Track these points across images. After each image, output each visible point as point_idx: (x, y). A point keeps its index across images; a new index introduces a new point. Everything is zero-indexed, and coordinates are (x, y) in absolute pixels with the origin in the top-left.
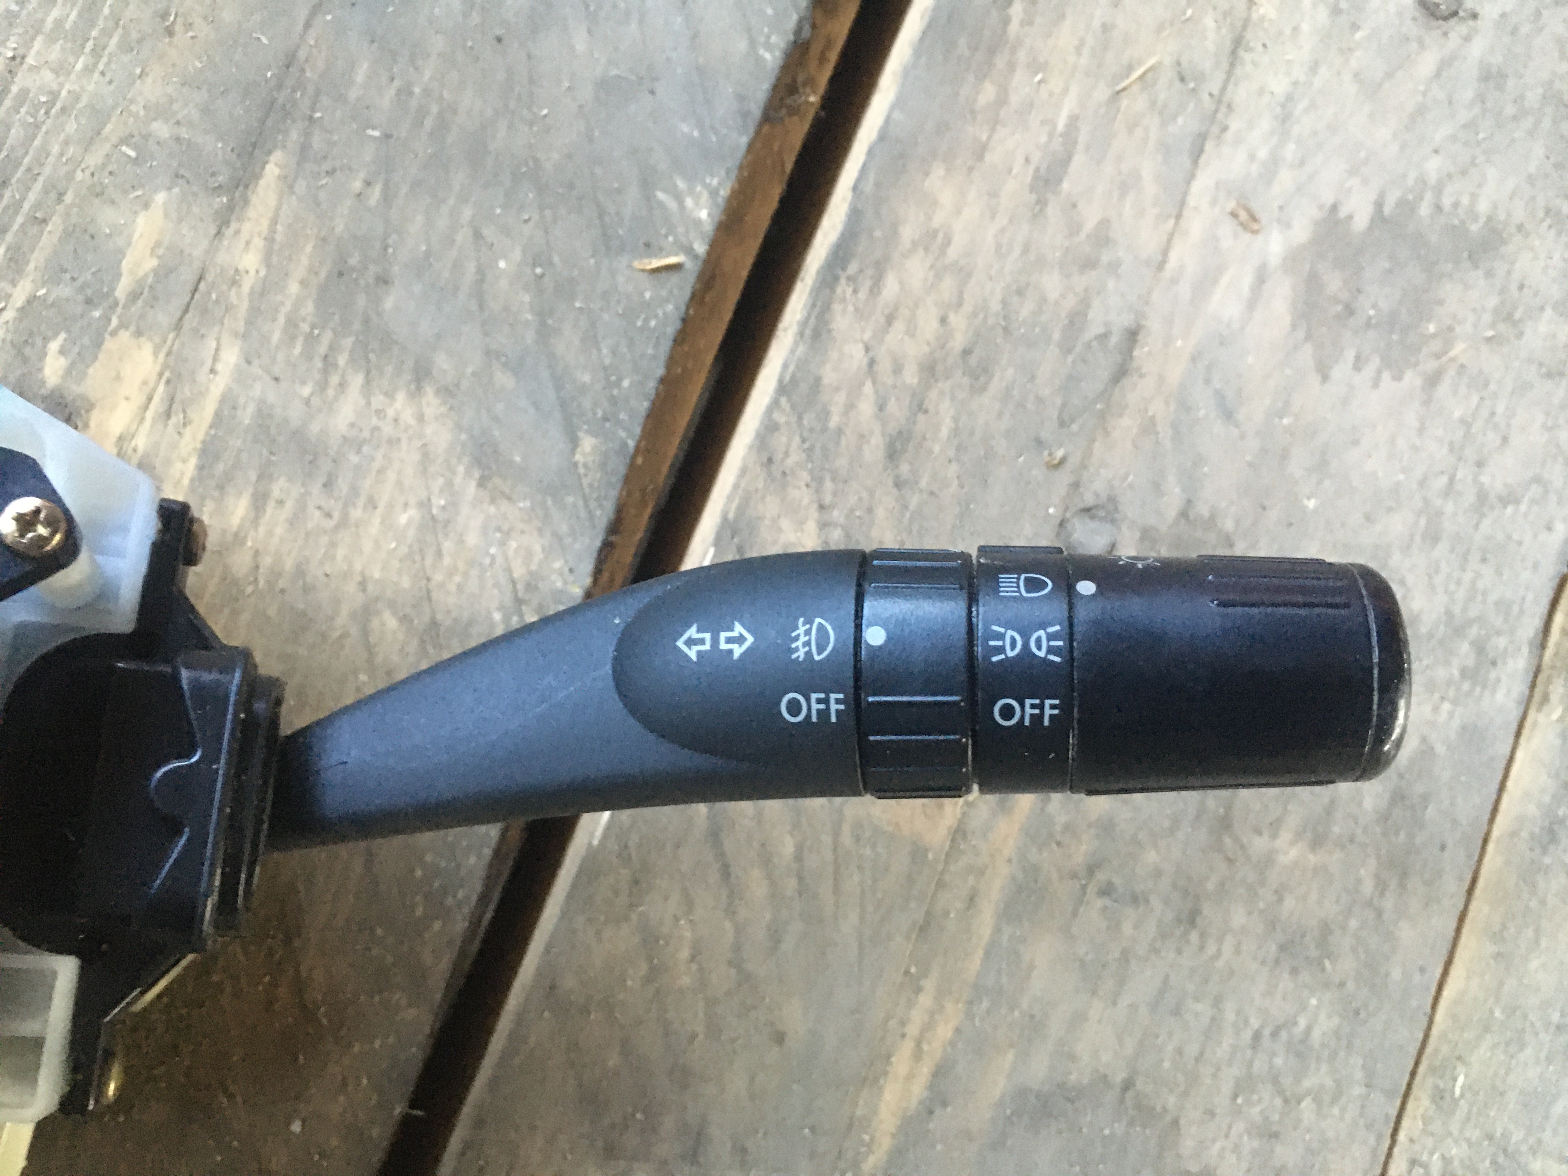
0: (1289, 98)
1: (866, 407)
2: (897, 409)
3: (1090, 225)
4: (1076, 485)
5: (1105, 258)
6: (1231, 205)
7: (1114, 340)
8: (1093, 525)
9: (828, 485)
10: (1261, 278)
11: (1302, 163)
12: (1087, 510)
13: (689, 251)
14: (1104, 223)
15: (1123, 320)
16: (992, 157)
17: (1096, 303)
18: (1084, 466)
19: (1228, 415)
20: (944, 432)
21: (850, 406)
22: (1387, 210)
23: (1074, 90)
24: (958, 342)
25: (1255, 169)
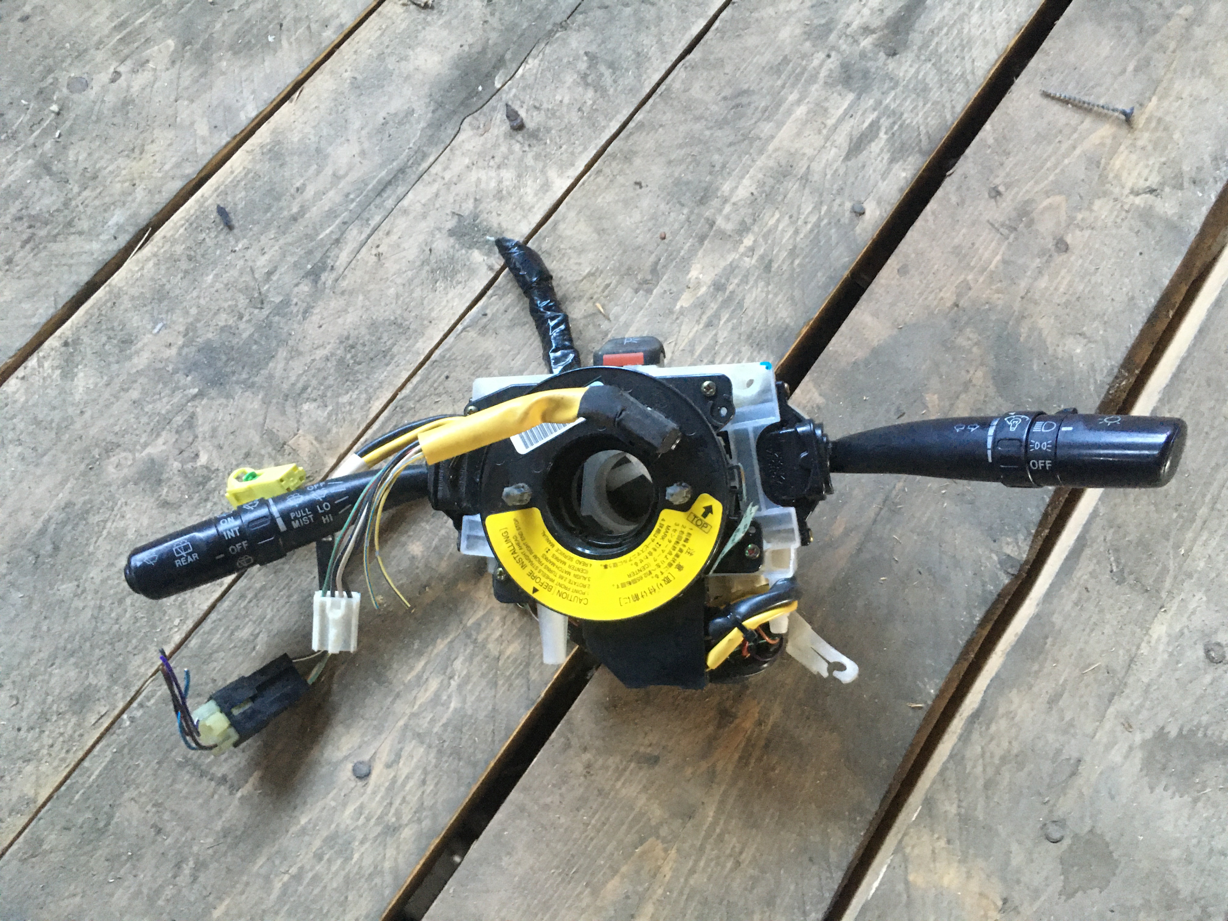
0: (1149, 685)
1: (979, 769)
2: (990, 771)
3: (1067, 718)
4: (1051, 811)
5: (1072, 731)
6: (1122, 720)
7: (1072, 762)
8: (1056, 828)
9: (962, 793)
10: (1131, 748)
11: (1152, 708)
12: (1054, 822)
13: (925, 703)
14: (1073, 719)
15: (1075, 755)
16: (1035, 689)
17: (1067, 747)
18: (1054, 805)
19: (1112, 798)
20: (1006, 782)
21: (974, 767)
22: (1184, 733)
23: (1067, 670)
24: (1015, 751)
25: (1133, 709)
